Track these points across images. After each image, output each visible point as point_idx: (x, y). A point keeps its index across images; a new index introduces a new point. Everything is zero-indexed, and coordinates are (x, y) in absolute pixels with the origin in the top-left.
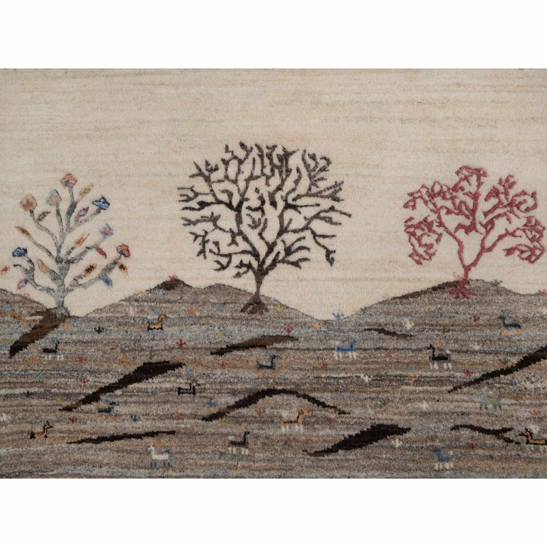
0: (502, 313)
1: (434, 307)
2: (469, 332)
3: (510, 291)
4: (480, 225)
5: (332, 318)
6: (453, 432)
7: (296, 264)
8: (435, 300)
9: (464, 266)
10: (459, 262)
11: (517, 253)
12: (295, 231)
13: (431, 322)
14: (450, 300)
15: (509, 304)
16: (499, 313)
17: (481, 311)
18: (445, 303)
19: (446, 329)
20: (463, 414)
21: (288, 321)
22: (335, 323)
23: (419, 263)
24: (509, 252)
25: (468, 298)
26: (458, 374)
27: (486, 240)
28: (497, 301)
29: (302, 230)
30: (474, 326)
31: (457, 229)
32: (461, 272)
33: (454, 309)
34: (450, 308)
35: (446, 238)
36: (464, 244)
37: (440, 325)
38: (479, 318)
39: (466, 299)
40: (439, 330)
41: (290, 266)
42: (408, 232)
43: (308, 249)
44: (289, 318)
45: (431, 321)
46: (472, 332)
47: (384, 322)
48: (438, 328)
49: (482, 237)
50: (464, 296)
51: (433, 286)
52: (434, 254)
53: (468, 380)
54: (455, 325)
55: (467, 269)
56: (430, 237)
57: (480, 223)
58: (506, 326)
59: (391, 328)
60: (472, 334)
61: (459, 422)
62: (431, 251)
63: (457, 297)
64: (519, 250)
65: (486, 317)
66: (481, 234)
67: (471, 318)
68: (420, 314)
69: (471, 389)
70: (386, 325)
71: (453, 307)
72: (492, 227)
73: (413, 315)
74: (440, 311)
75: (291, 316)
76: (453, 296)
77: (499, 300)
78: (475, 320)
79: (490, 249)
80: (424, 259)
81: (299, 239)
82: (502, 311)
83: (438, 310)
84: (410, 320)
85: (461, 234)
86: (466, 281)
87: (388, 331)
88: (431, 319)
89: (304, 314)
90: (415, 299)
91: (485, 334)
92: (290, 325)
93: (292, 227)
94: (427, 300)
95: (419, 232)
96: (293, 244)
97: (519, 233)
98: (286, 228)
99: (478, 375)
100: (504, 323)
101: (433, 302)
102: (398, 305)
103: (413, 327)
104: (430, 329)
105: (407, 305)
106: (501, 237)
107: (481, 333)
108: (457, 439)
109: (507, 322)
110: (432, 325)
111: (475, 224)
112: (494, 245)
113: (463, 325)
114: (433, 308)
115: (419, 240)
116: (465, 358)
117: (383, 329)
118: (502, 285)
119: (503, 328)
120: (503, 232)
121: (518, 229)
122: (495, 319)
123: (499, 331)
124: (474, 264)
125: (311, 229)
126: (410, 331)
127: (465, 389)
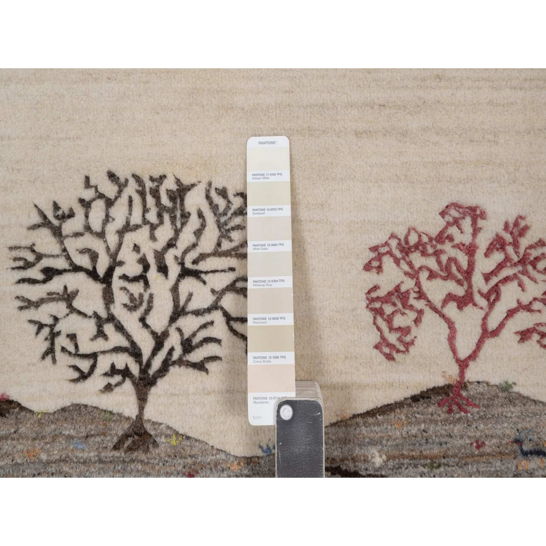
0: (518, 434)
1: (416, 429)
2: (470, 466)
3: (528, 398)
4: (479, 295)
5: (260, 453)
7: (200, 366)
8: (416, 417)
9: (458, 360)
10: (451, 354)
11: (536, 337)
12: (197, 313)
13: (411, 453)
14: (439, 415)
15: (528, 419)
16: (513, 434)
17: (487, 432)
18: (431, 421)
19: (435, 462)
21: (189, 461)
22: (263, 462)
23: (389, 357)
24: (524, 336)
25: (466, 412)
27: (489, 318)
28: (509, 415)
29: (209, 310)
30: (477, 455)
31: (445, 302)
32: (453, 371)
33: (446, 430)
34: (440, 429)
35: (429, 316)
36: (457, 326)
37: (426, 458)
38: (483, 443)
39: (463, 414)
40: (424, 466)
41: (190, 370)
42: (372, 310)
43: (218, 341)
44: (190, 456)
45: (412, 450)
46: (475, 466)
47: (339, 456)
48: (422, 461)
49: (482, 313)
50: (460, 408)
51: (413, 394)
52: (412, 343)
54: (448, 457)
55: (463, 364)
56: (405, 316)
57: (479, 292)
58: (525, 454)
59: (350, 466)
60: (475, 470)
62: (408, 339)
63: (450, 411)
64: (539, 333)
65: (494, 441)
66: (482, 308)
67: (472, 444)
68: (395, 439)
70: (342, 460)
71: (444, 427)
72: (497, 298)
73: (384, 442)
74: (425, 434)
75: (193, 453)
76: (444, 409)
77: (512, 413)
78: (478, 447)
79: (495, 333)
80: (398, 351)
81: (204, 326)
82: (518, 430)
83: (421, 433)
84: (379, 451)
85: (451, 310)
86: (462, 384)
87: (346, 470)
88: (411, 447)
89: (215, 447)
90: (386, 417)
91: (493, 469)
92: (193, 467)
93: (193, 306)
94: (404, 418)
95: (388, 309)
96: (194, 335)
97: (537, 306)
98: (183, 308)
100: (522, 450)
101: (414, 419)
102: (360, 427)
103: (384, 462)
104: (410, 464)
105: (374, 426)
106: (511, 313)
107: (487, 467)
109: (525, 448)
110: (413, 458)
111: (472, 294)
112: (502, 325)
113: (460, 455)
114: (414, 430)
115: (389, 320)
117: (339, 467)
118: (516, 389)
119: (520, 457)
120: (514, 305)
121: (535, 299)
122: (507, 444)
123: (515, 462)
124: (473, 356)
125: (222, 309)
126: (380, 468)
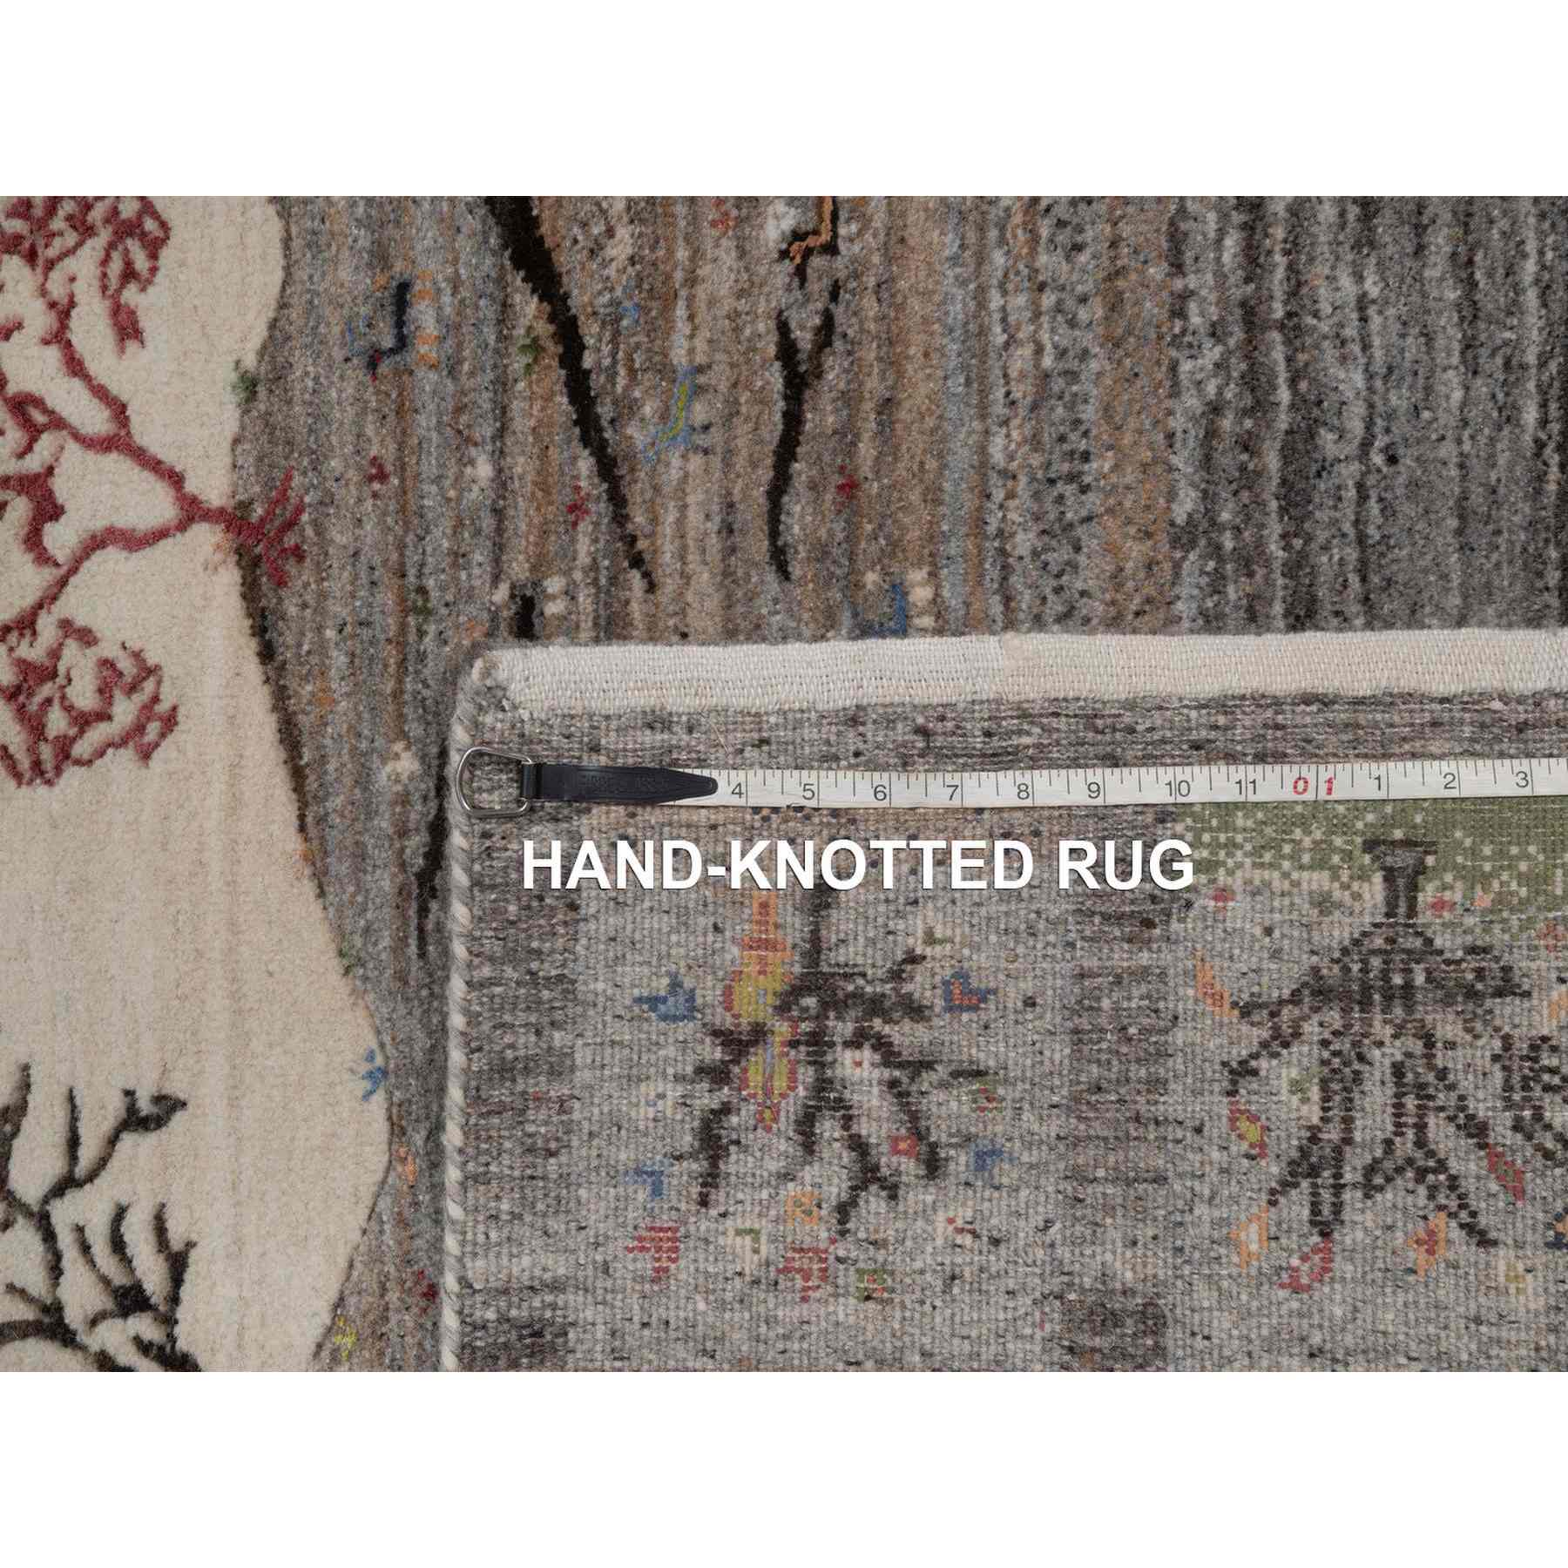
0: (355, 361)
1: (335, 654)
2: (426, 502)
3: (273, 325)
4: (28, 457)
5: (379, 1098)
6: (796, 570)
7: (177, 1265)
8: (309, 652)
9: (182, 526)
10: (166, 544)
11: (131, 295)
12: (55, 1270)
13: (392, 669)
14: (306, 585)
15: (322, 329)
16: (356, 373)
17: (349, 449)
18: (320, 610)
19: (415, 602)
20: (728, 529)
21: (393, 1296)
22: (397, 1093)
23: (170, 722)
24: (127, 329)
25: (299, 510)
26: (584, 547)
27: (83, 431)
28: (310, 384)
29: (49, 1236)
30: (403, 480)
31: (43, 558)
32: (206, 538)
33: (343, 568)
34: (338, 584)
35: (74, 605)
36: (99, 524)
37: (403, 627)
38: (374, 461)
39: (305, 517)
40: (421, 634)
41: (185, 1292)
42: (58, 770)
43: (120, 1214)
44: (382, 1296)
45: (386, 666)
46: (426, 487)
47: (395, 875)
48: (412, 637)
49: (72, 447)
50: (291, 524)
51: (256, 660)
52: (137, 656)
53: (600, 508)
54: (402, 564)
55: (192, 511)
56: (73, 674)
57: (21, 456)
58: (402, 343)
59: (417, 842)
60: (434, 489)
61: (759, 546)
62: (126, 665)
63: (298, 554)
64: (122, 286)
65: (370, 430)
66: (62, 448)
67: (375, 495)
68: (359, 715)
69: (637, 493)
70: (403, 865)
71: (335, 571)
72: (38, 402)
73: (364, 745)
74: (349, 629)
75: (375, 1286)
76: (293, 571)
77: (307, 374)
78: (382, 476)
79: (119, 411)
80: (156, 699)
81: (85, 1248)
82: (347, 360)
83: (344, 640)
84: (384, 761)
85: (61, 538)
86: (234, 520)
87: (426, 856)
88: (378, 668)
89: (364, 1225)
90: (305, 738)
91: (434, 435)
92: (408, 1284)
93: (35, 1280)
94: (309, 688)
95: (57, 722)
96: (105, 1281)
97: (57, 289)
98: (46, 1309)
99: (585, 464)
100: (392, 351)
101: (314, 660)
102: (327, 814)
103: (408, 748)
104: (417, 672)
105: (326, 773)
106: (75, 366)
107: (429, 453)
108: (821, 552)
109: (388, 342)
110: (402, 663)
111: (24, 478)
112: (101, 393)
113: (399, 530)
114: (339, 659)
115: (84, 721)
116: (523, 517)
117: (419, 876)
118: (250, 361)
119: (410, 357)
120: (53, 354)
121: (43, 292)
122: (378, 392)
123: (421, 373)
124: (175, 479)
125: (46, 1200)
126: (423, 758)
127: (639, 519)
